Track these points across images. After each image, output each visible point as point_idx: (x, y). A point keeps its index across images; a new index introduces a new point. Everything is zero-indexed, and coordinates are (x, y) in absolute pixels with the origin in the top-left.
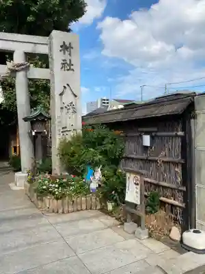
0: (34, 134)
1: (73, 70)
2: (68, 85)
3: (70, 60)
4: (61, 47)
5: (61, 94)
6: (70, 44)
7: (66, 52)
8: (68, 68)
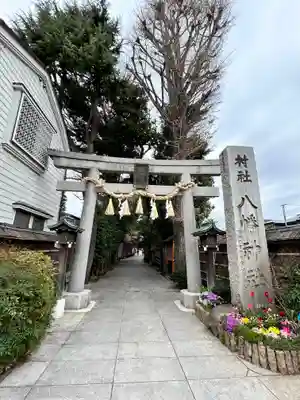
0: (205, 249)
1: (251, 181)
2: (246, 196)
5: (240, 206)
6: (245, 156)
7: (242, 164)
8: (245, 179)
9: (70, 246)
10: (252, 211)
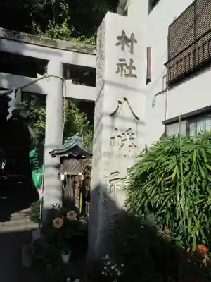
1: (135, 76)
2: (125, 99)
3: (131, 61)
4: (119, 38)
5: (113, 115)
6: (132, 34)
7: (126, 47)
8: (128, 72)
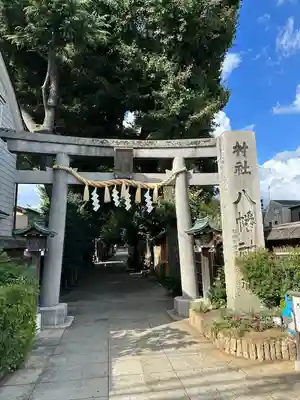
0: (200, 250)
1: (250, 173)
2: (243, 190)
3: (246, 162)
4: (235, 148)
5: (236, 203)
6: (244, 143)
7: (240, 153)
8: (244, 171)
9: (42, 254)
10: (249, 207)
